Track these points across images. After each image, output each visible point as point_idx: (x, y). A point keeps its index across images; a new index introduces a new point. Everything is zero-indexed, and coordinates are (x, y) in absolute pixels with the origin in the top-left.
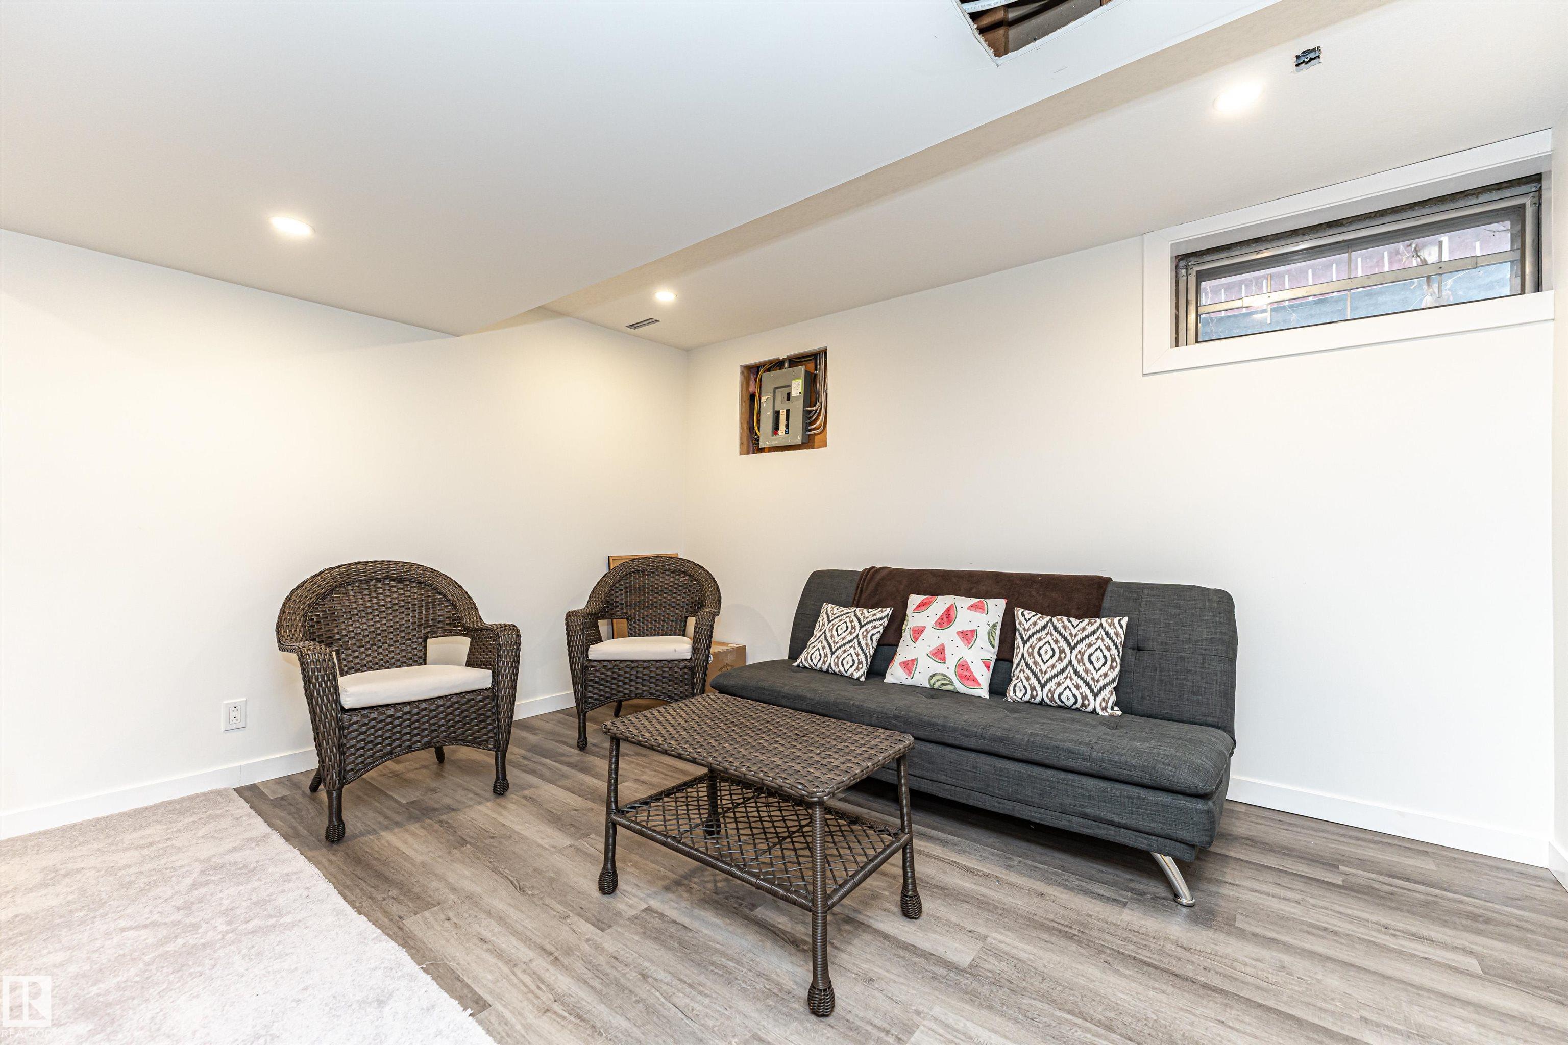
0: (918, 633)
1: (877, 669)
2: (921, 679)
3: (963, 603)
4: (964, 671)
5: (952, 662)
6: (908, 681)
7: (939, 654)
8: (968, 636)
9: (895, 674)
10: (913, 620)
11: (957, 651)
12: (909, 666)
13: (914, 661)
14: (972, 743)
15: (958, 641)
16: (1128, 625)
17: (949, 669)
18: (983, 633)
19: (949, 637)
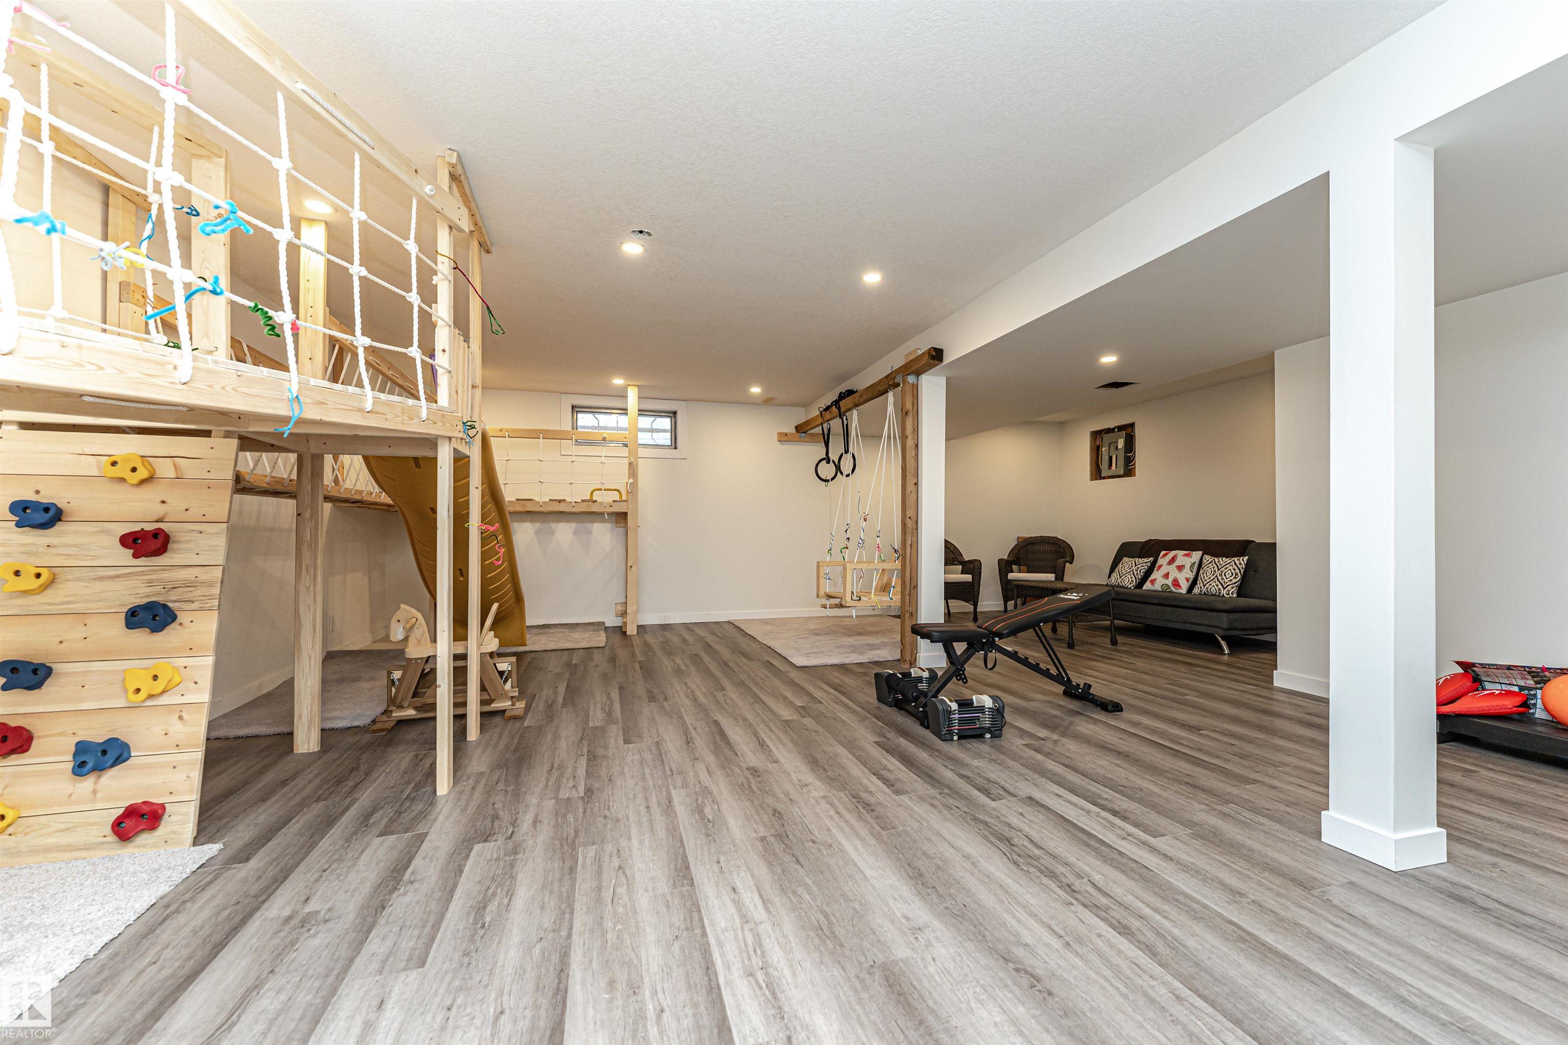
0: (1160, 567)
1: (1140, 585)
2: (1157, 587)
3: (1180, 553)
4: (1176, 583)
5: (1171, 578)
6: (1152, 588)
7: (1166, 576)
8: (1180, 568)
9: (1147, 586)
10: (1160, 561)
11: (1174, 573)
12: (1153, 582)
13: (1155, 579)
14: (1155, 601)
15: (1176, 570)
16: (1248, 560)
17: (1169, 582)
18: (1188, 566)
19: (1172, 569)
